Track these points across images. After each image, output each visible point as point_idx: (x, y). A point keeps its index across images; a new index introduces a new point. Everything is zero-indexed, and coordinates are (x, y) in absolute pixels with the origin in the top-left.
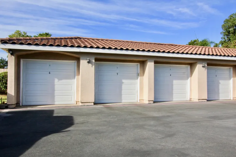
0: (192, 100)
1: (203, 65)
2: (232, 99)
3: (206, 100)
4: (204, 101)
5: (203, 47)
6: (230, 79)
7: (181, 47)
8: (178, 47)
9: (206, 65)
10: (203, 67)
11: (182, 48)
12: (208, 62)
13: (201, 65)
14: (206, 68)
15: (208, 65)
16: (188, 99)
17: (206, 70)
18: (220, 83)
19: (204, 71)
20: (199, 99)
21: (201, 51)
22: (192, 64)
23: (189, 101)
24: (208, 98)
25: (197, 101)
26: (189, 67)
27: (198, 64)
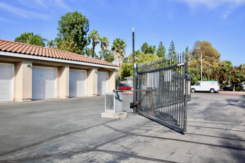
0: (16, 100)
1: (28, 65)
2: (56, 97)
3: (31, 100)
4: (29, 100)
5: (31, 45)
6: (55, 79)
7: (5, 42)
8: (2, 42)
9: (31, 65)
10: (28, 66)
11: (6, 44)
12: (34, 62)
13: (26, 65)
14: (32, 68)
15: (34, 64)
16: (12, 100)
17: (31, 69)
18: (46, 83)
19: (30, 71)
20: (23, 99)
21: (26, 51)
22: (16, 62)
23: (13, 101)
24: (32, 97)
25: (21, 101)
26: (13, 65)
27: (23, 63)
